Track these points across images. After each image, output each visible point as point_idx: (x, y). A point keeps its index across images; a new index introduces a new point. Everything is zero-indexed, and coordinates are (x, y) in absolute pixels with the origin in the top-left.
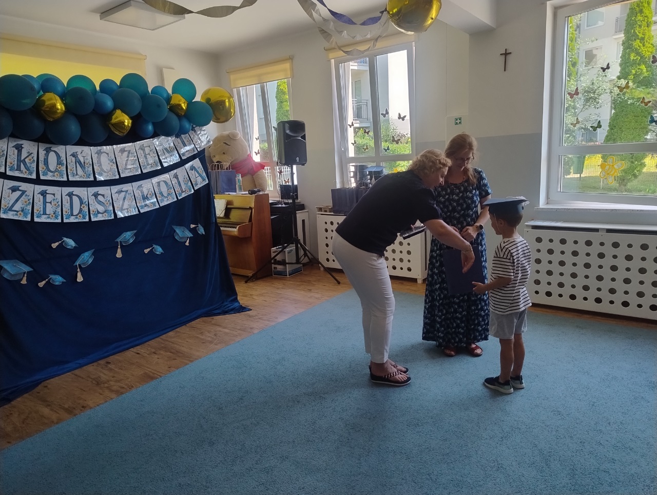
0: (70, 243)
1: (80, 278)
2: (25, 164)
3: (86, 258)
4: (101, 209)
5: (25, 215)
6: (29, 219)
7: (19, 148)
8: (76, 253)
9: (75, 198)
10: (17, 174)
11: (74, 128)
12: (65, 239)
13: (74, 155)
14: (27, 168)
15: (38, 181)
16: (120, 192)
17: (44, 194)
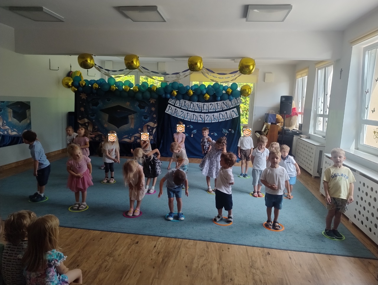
0: (192, 127)
1: (192, 136)
2: (186, 106)
3: (195, 131)
4: (201, 119)
5: (183, 118)
6: (183, 119)
7: (185, 102)
8: (192, 130)
9: (194, 115)
10: (183, 108)
11: (196, 98)
12: (191, 125)
13: (197, 105)
14: (186, 107)
15: (187, 110)
16: (207, 116)
17: (188, 113)
